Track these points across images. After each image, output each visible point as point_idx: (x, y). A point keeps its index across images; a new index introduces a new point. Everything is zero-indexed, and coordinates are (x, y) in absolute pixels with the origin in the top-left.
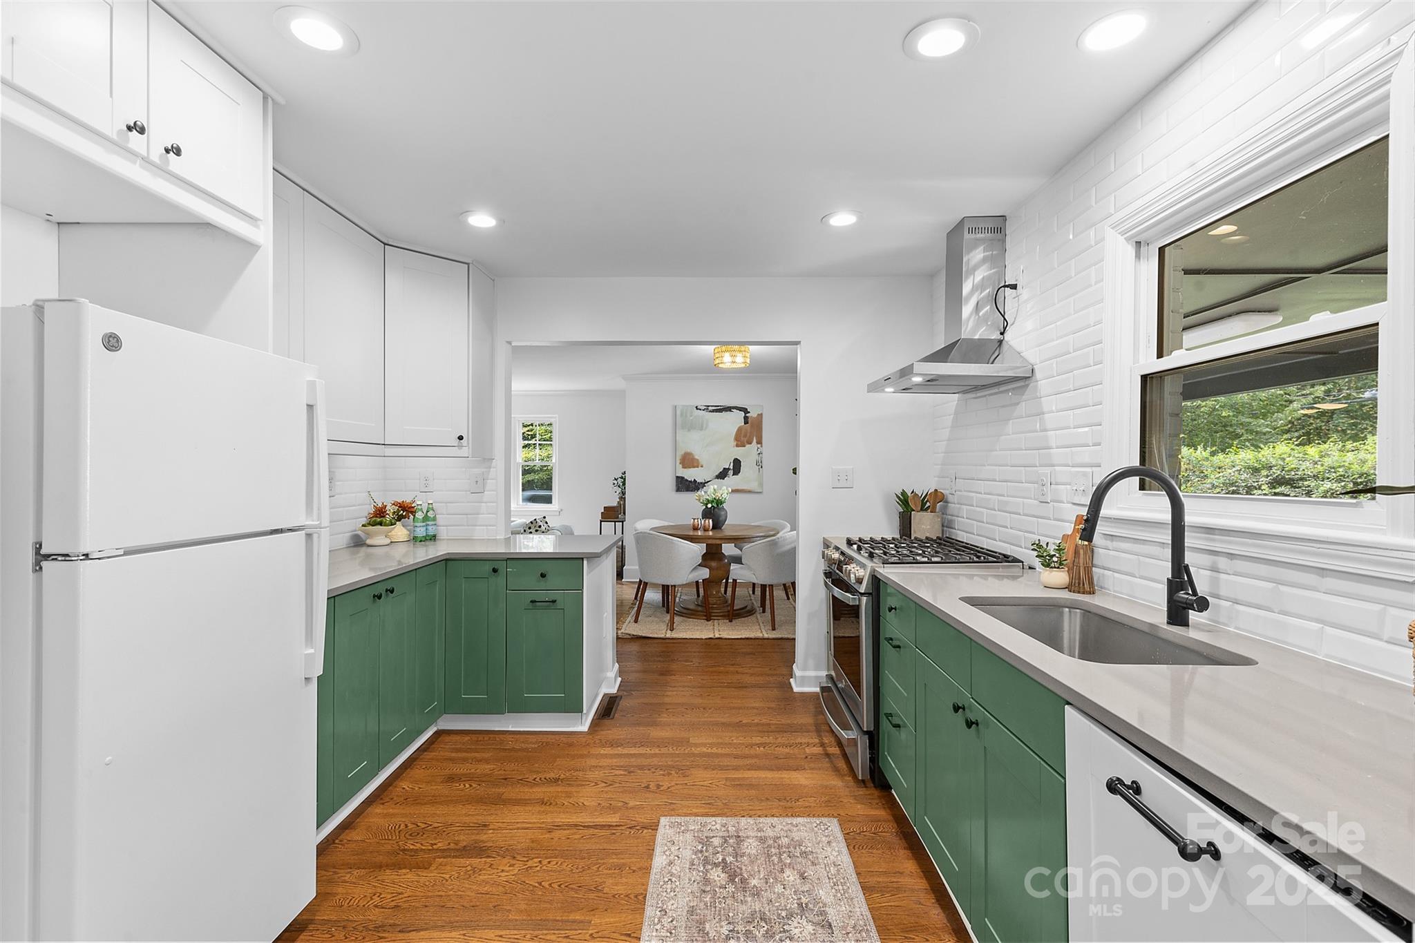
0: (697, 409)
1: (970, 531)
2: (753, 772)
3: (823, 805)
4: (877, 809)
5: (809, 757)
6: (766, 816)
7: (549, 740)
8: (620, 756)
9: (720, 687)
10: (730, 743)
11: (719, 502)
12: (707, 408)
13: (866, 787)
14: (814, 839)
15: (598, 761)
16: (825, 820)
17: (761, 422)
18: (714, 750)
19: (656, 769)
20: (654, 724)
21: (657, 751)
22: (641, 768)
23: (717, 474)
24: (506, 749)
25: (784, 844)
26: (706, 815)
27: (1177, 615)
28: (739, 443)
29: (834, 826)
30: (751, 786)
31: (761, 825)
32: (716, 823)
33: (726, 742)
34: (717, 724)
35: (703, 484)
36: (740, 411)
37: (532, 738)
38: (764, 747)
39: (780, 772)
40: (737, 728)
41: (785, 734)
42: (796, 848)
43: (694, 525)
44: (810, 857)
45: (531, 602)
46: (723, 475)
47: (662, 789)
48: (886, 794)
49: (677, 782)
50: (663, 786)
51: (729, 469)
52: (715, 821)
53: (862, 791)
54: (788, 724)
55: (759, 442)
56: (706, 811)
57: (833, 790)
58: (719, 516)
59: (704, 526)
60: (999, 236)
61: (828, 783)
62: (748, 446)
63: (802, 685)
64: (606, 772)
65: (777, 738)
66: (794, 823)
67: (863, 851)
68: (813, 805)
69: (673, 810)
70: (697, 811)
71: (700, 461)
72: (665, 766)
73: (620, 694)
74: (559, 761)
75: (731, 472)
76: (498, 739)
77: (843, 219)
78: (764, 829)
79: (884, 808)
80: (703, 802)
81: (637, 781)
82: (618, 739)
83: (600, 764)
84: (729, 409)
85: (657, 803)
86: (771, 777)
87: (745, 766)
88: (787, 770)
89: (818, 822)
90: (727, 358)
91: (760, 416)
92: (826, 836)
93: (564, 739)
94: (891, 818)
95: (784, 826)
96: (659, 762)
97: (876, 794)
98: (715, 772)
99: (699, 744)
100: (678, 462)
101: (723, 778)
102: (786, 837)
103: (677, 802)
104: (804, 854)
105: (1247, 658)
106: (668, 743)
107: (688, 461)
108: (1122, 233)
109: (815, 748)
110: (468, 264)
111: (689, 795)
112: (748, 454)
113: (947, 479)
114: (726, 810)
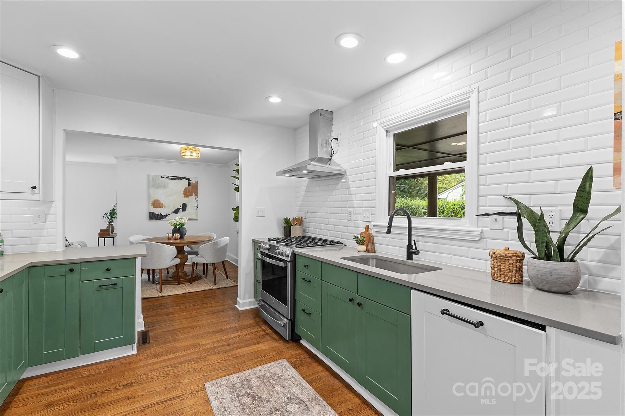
0: (162, 177)
1: (315, 233)
2: (239, 350)
3: (276, 355)
4: (297, 350)
5: (260, 337)
6: (255, 367)
7: (113, 364)
8: (165, 361)
9: (202, 315)
10: (221, 340)
11: (182, 225)
12: (167, 177)
13: (289, 343)
14: (280, 370)
15: (152, 367)
16: (280, 361)
17: (197, 185)
18: (215, 345)
19: (189, 362)
20: (176, 340)
21: (185, 353)
22: (181, 363)
23: (173, 211)
24: (84, 377)
25: (269, 376)
26: (227, 375)
27: (409, 257)
28: (186, 195)
29: (285, 362)
30: (241, 356)
31: (255, 372)
32: (234, 377)
33: (219, 340)
34: (210, 333)
35: (166, 216)
36: (186, 179)
37: (100, 366)
38: (238, 338)
39: (251, 347)
40: (221, 332)
41: (245, 330)
42: (274, 376)
43: (168, 237)
44: (282, 378)
45: (100, 286)
46: (177, 211)
47: (197, 370)
48: (298, 343)
49: (204, 365)
50: (197, 369)
51: (180, 208)
52: (233, 376)
53: (288, 345)
54: (244, 325)
55: (196, 195)
56: (226, 373)
57: (277, 348)
58: (183, 232)
59: (175, 237)
60: (330, 119)
61: (274, 346)
62: (190, 197)
63: (243, 307)
64: (161, 371)
65: (242, 333)
66: (269, 366)
67: (301, 368)
68: (272, 356)
69: (209, 378)
70: (221, 375)
71: (164, 204)
72: (193, 359)
73: (147, 329)
74: (126, 374)
75: (181, 210)
76: (74, 373)
77: (275, 100)
78: (257, 373)
79: (300, 349)
80: (222, 370)
81: (181, 370)
82: (159, 353)
83: (154, 368)
84: (180, 178)
85: (199, 378)
86: (248, 350)
87: (234, 348)
88: (254, 345)
89: (278, 363)
90: (188, 153)
91: (197, 182)
92: (284, 367)
93: (124, 361)
94: (304, 352)
95: (265, 369)
96: (189, 358)
97: (294, 345)
98: (220, 355)
99: (206, 344)
100: (151, 204)
101: (226, 357)
102: (268, 373)
103: (209, 374)
104: (279, 377)
105: (438, 268)
106: (189, 348)
107: (157, 204)
108: (383, 127)
109: (261, 333)
110: (39, 77)
111: (213, 369)
112: (190, 201)
113: (303, 213)
114: (235, 370)
